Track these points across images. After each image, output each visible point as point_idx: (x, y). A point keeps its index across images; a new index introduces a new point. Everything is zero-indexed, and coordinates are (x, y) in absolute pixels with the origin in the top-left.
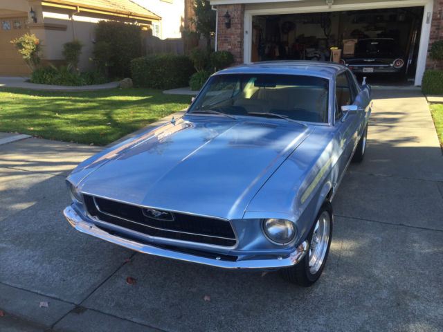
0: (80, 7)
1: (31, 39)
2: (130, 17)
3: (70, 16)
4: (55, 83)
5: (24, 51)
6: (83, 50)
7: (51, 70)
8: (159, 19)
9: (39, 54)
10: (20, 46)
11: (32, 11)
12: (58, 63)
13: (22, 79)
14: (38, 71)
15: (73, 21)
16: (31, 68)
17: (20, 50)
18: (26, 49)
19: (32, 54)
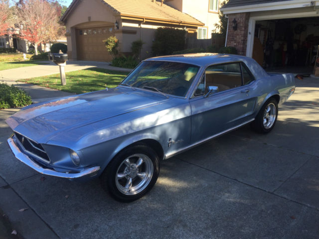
0: (146, 19)
1: (113, 39)
2: (181, 24)
3: (140, 25)
4: (125, 67)
5: (108, 47)
6: (144, 46)
7: (123, 59)
8: (203, 25)
9: (118, 48)
10: (107, 43)
11: (116, 23)
12: (127, 54)
13: (107, 63)
14: (116, 59)
15: (141, 27)
16: (112, 57)
17: (106, 46)
18: (110, 45)
19: (113, 48)
